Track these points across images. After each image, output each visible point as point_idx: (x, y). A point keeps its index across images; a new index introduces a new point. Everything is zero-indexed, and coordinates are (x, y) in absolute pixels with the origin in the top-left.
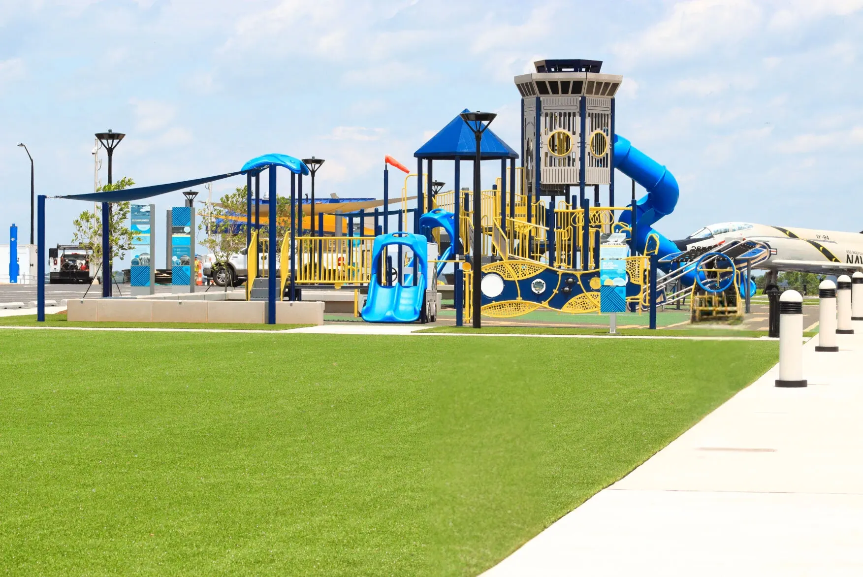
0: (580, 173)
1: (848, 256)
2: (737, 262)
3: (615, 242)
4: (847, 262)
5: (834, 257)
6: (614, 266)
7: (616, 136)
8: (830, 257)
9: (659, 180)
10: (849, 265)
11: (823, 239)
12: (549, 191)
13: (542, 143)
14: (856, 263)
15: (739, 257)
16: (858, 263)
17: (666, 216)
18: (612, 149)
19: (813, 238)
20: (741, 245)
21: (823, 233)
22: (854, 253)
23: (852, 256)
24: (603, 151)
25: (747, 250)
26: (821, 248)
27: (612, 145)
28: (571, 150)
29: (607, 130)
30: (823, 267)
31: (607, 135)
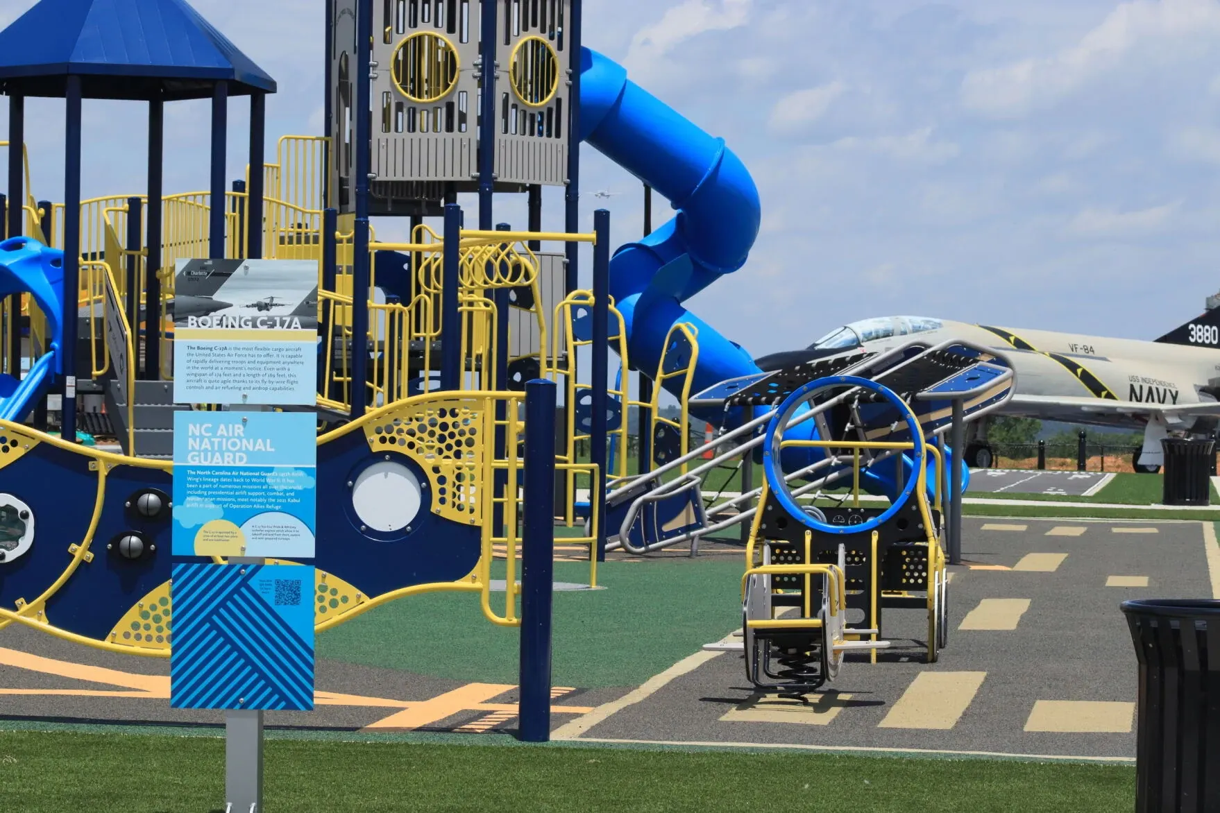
0: (478, 151)
1: (1132, 387)
2: (923, 407)
3: (255, 312)
4: (1131, 400)
5: (1104, 389)
6: (248, 445)
7: (587, 53)
8: (1097, 388)
9: (705, 176)
10: (1135, 405)
11: (1082, 352)
12: (394, 202)
13: (375, 66)
14: (1147, 401)
15: (925, 393)
16: (1153, 401)
17: (725, 275)
18: (574, 89)
19: (1063, 350)
20: (933, 354)
21: (1081, 340)
22: (1144, 380)
23: (1141, 387)
24: (549, 91)
25: (953, 371)
26: (1079, 371)
27: (574, 76)
28: (455, 87)
29: (561, 36)
30: (1085, 409)
31: (560, 48)
